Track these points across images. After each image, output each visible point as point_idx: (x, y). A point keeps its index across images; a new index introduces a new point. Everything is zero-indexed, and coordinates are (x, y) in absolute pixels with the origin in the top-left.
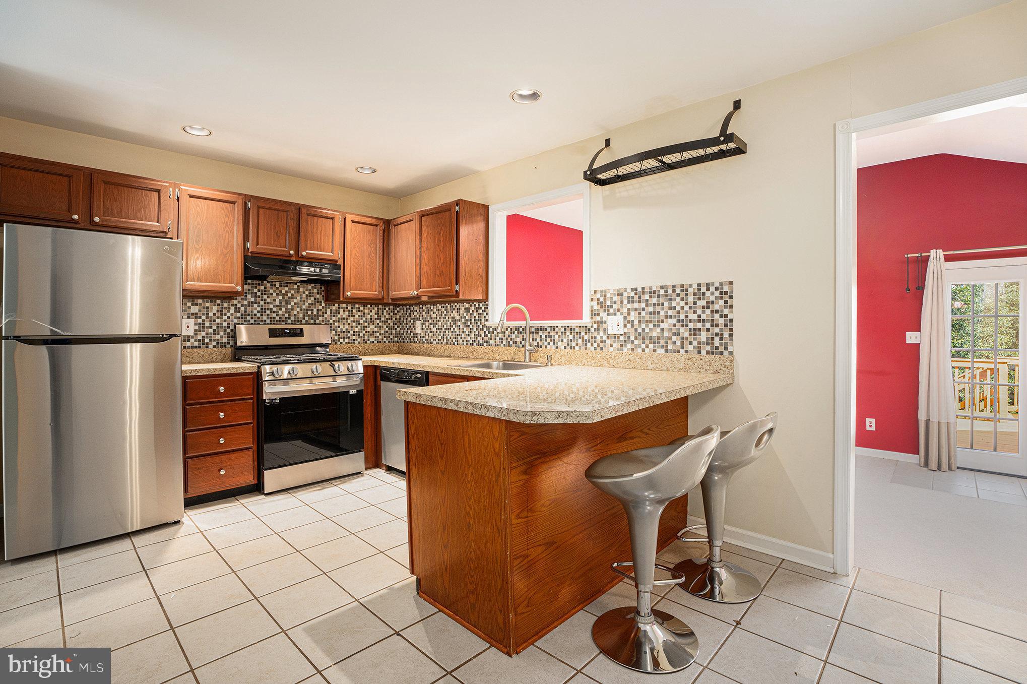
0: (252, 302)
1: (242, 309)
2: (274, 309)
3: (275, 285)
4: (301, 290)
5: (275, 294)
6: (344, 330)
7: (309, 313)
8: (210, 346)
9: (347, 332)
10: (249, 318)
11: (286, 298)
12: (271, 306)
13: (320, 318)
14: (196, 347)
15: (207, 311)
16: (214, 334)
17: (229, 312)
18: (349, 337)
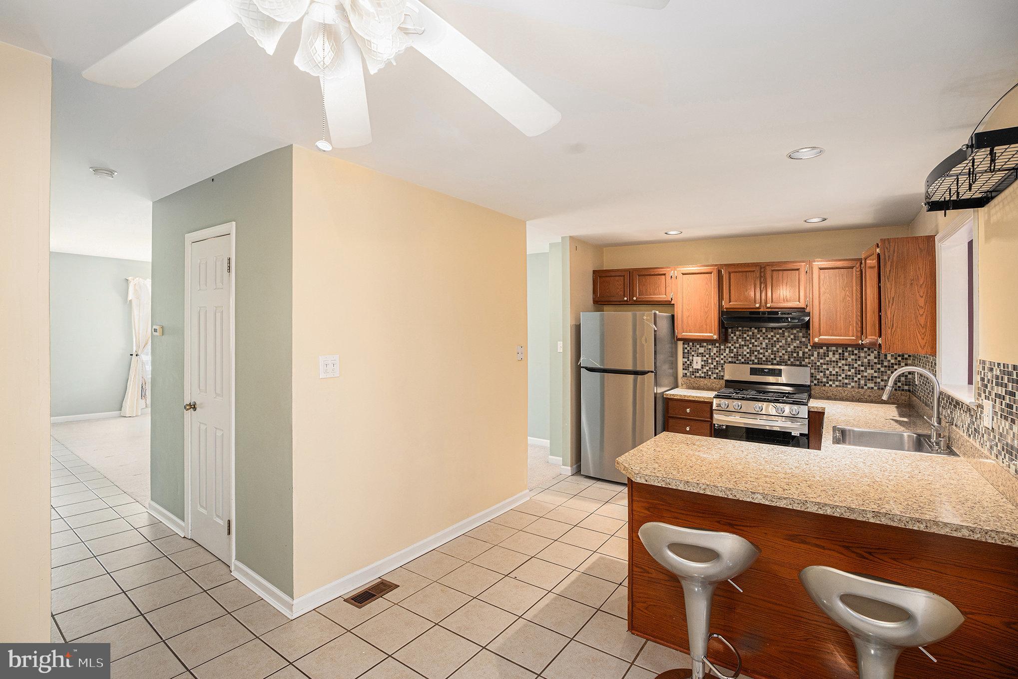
0: (743, 345)
1: (735, 350)
2: (761, 351)
3: (761, 331)
4: (786, 334)
5: (761, 338)
6: (834, 372)
7: (795, 355)
8: (712, 378)
9: (837, 374)
10: (740, 358)
11: (772, 341)
12: (758, 348)
13: (807, 360)
14: (703, 377)
15: (710, 351)
16: (715, 369)
17: (725, 352)
18: (840, 381)
